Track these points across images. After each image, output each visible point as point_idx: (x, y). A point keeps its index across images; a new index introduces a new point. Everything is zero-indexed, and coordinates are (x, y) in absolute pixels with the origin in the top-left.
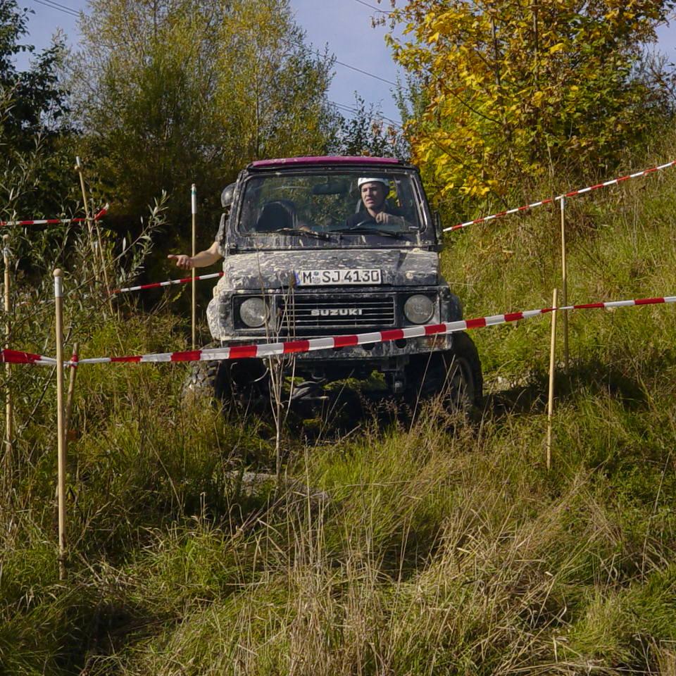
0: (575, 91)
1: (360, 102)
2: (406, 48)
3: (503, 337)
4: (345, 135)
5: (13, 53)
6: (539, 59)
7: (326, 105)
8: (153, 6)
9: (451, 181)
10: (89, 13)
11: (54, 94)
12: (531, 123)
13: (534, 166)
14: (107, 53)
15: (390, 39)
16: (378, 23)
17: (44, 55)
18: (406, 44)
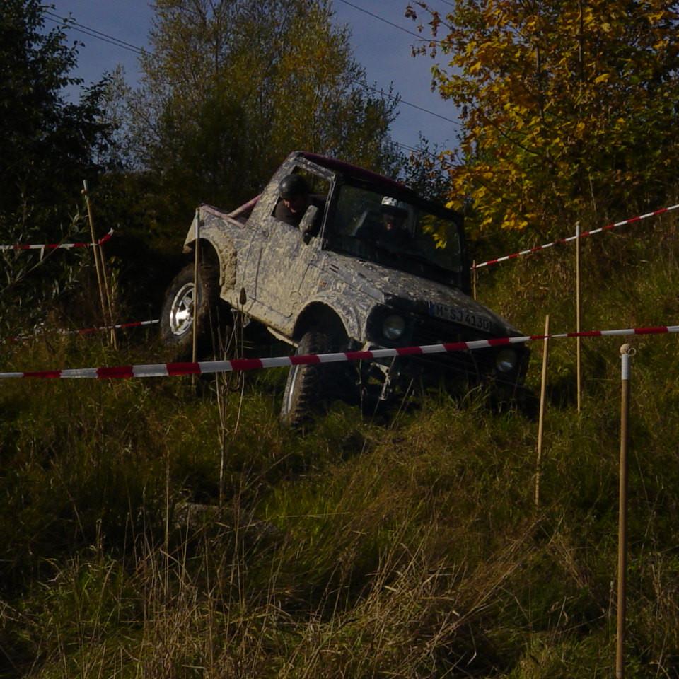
0: (621, 123)
1: (424, 143)
2: (452, 80)
3: (534, 376)
4: (408, 175)
5: (62, 86)
6: (584, 89)
7: (389, 145)
8: (215, 43)
9: (489, 215)
10: (151, 50)
11: (101, 128)
12: (573, 156)
13: (576, 201)
14: (168, 90)
15: (437, 71)
16: (419, 51)
17: (92, 88)
18: (453, 76)
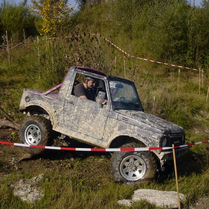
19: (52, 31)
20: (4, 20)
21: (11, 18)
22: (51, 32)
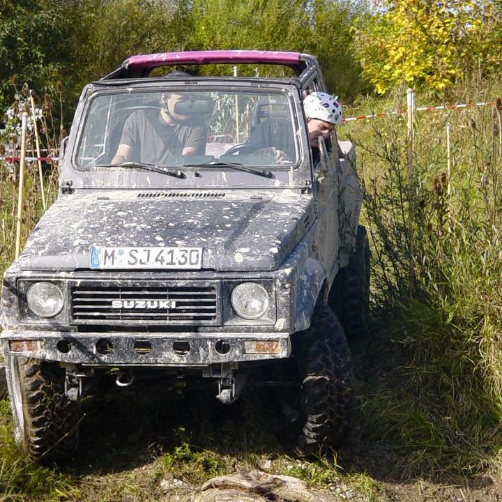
19: (431, 74)
20: (208, 24)
21: (241, 16)
22: (427, 77)
